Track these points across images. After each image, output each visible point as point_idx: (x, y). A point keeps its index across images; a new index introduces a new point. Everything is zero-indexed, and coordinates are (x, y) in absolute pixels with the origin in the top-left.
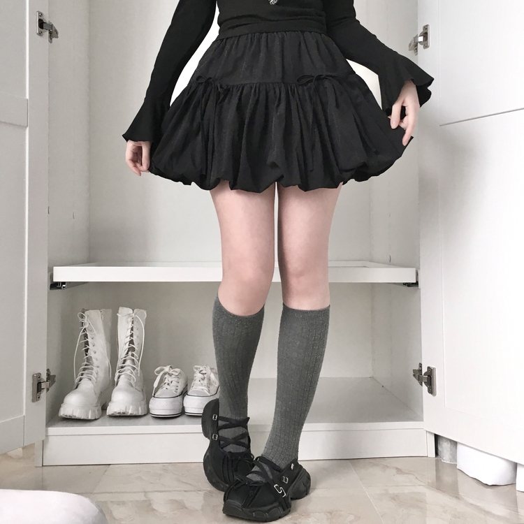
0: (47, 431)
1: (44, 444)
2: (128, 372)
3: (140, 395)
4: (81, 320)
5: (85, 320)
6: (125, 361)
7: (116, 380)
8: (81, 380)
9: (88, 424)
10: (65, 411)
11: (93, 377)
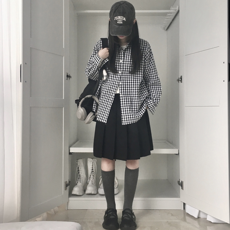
1: (68, 203)
2: (92, 180)
3: (95, 187)
4: (77, 163)
5: (78, 163)
7: (88, 182)
8: (78, 182)
9: (80, 197)
11: (81, 181)
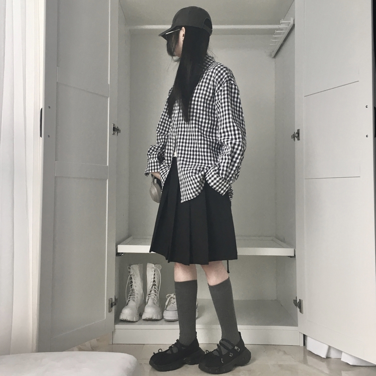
0: (115, 327)
1: (113, 333)
2: (153, 297)
3: (159, 309)
4: (129, 270)
5: (131, 270)
6: (151, 291)
7: (147, 301)
8: (129, 301)
9: (133, 323)
10: (123, 317)
11: (135, 300)
